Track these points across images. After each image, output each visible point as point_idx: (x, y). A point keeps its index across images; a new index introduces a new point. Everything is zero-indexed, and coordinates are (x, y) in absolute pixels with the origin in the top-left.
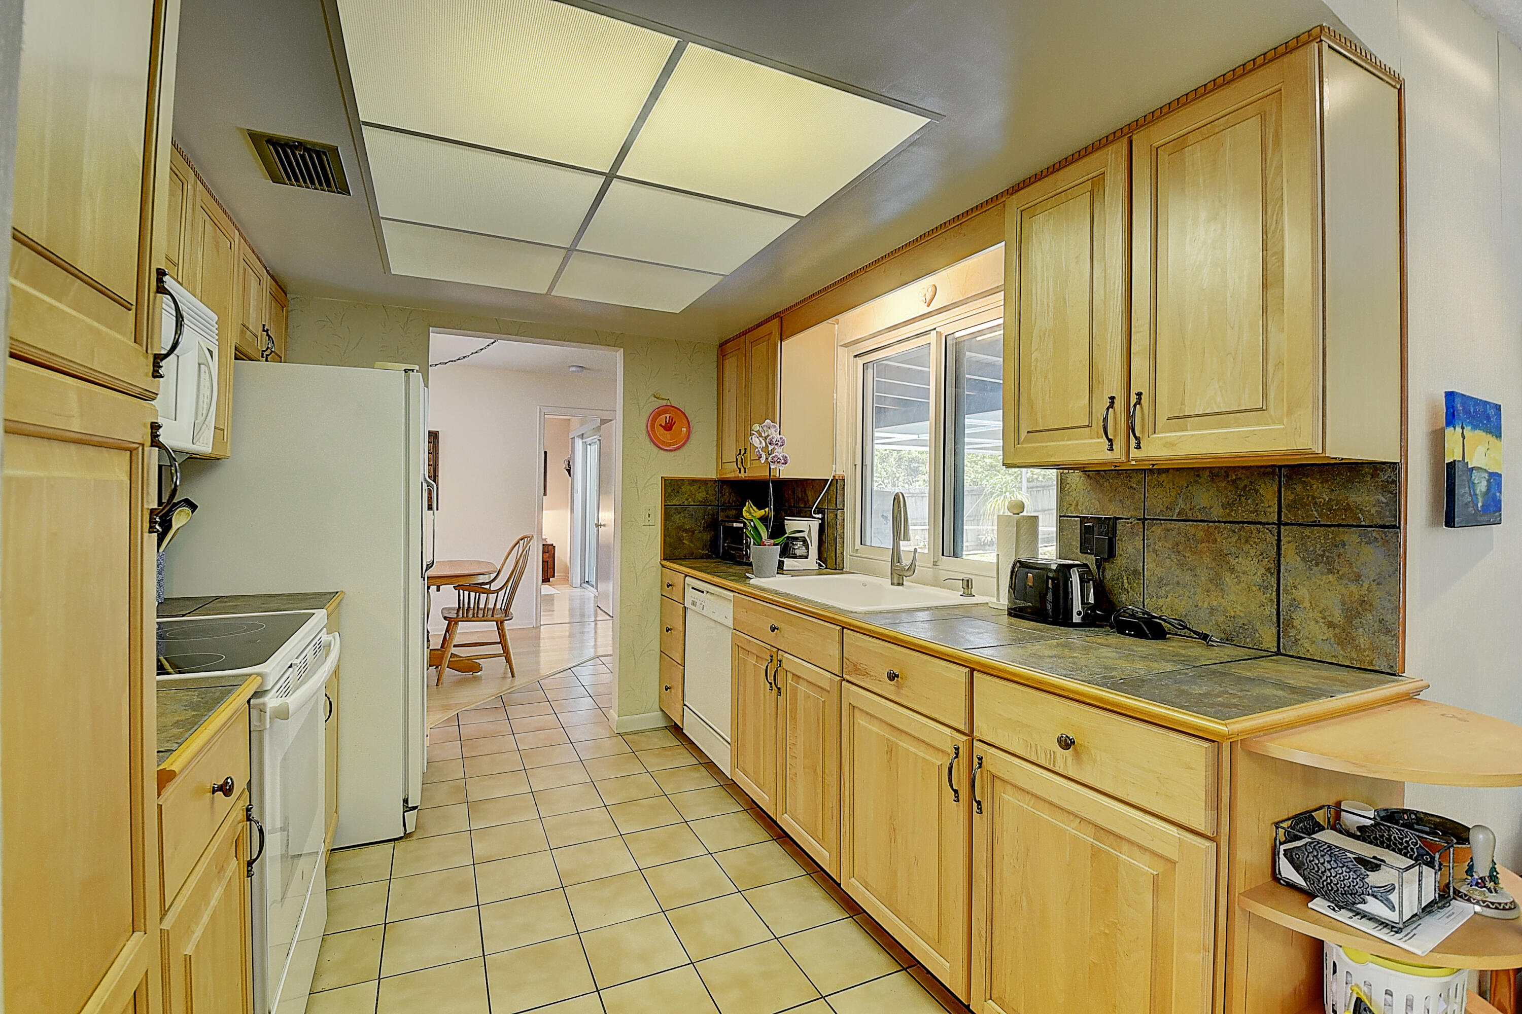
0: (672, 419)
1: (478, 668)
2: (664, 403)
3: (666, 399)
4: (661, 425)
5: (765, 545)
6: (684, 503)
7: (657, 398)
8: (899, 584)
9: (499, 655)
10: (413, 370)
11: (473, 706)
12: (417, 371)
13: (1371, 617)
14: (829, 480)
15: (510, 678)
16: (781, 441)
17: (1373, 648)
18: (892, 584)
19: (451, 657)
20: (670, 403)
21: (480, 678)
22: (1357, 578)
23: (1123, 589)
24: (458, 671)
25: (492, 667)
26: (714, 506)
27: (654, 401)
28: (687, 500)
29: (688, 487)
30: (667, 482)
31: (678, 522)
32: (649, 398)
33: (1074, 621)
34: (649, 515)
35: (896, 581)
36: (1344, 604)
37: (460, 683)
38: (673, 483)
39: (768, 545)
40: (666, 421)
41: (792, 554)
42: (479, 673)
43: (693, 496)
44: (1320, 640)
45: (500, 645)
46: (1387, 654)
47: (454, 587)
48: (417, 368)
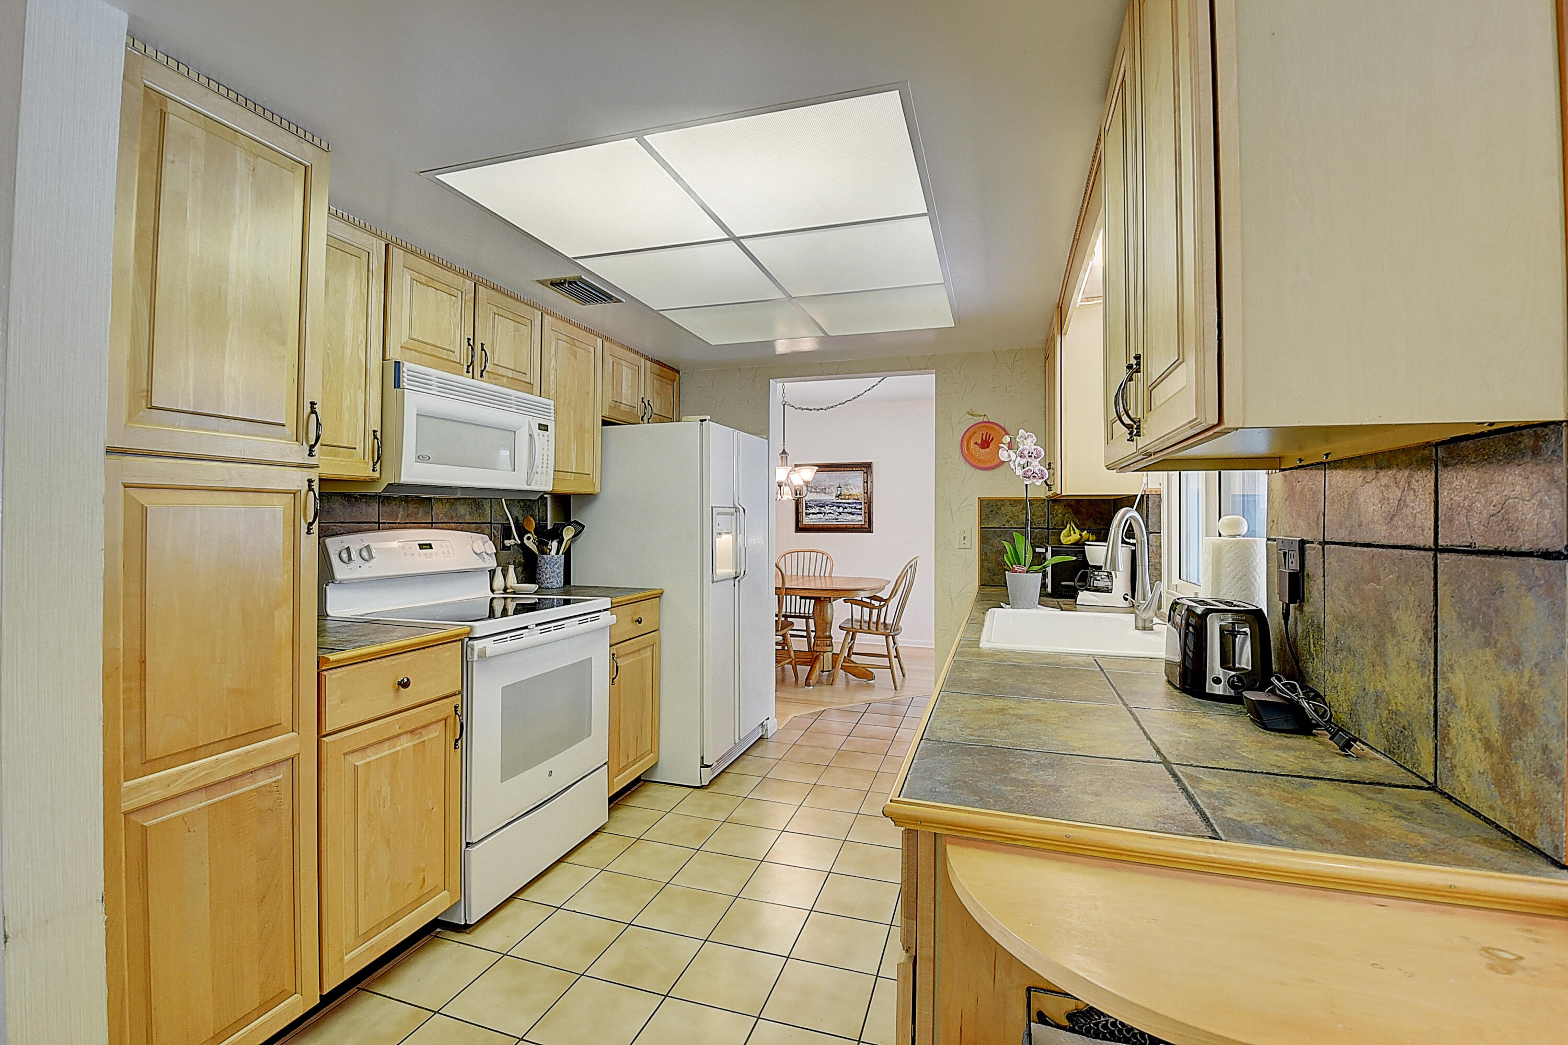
0: (990, 435)
1: (871, 677)
2: (981, 419)
3: (982, 416)
4: (976, 443)
5: (1016, 572)
6: (1004, 525)
7: (972, 415)
8: (1144, 629)
9: (885, 667)
10: (705, 420)
11: (841, 706)
12: (709, 420)
13: (1533, 740)
14: (1137, 495)
15: (892, 690)
16: (1035, 453)
17: (1535, 803)
18: (1137, 628)
19: (843, 662)
20: (987, 418)
21: (873, 686)
22: (1516, 659)
23: (1310, 653)
24: (854, 676)
25: (881, 676)
26: (1043, 528)
27: (969, 419)
28: (1008, 522)
29: (1010, 508)
30: (985, 503)
31: (998, 545)
32: (963, 416)
33: (1207, 691)
34: (964, 537)
35: (1140, 625)
36: (1502, 709)
37: (860, 686)
38: (991, 503)
39: (1020, 572)
40: (982, 438)
41: (1094, 586)
42: (872, 681)
43: (1016, 518)
44: (1477, 772)
45: (888, 659)
46: (1551, 820)
47: (844, 600)
48: (708, 417)
